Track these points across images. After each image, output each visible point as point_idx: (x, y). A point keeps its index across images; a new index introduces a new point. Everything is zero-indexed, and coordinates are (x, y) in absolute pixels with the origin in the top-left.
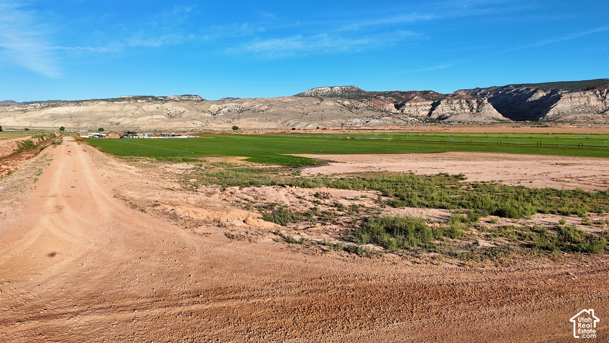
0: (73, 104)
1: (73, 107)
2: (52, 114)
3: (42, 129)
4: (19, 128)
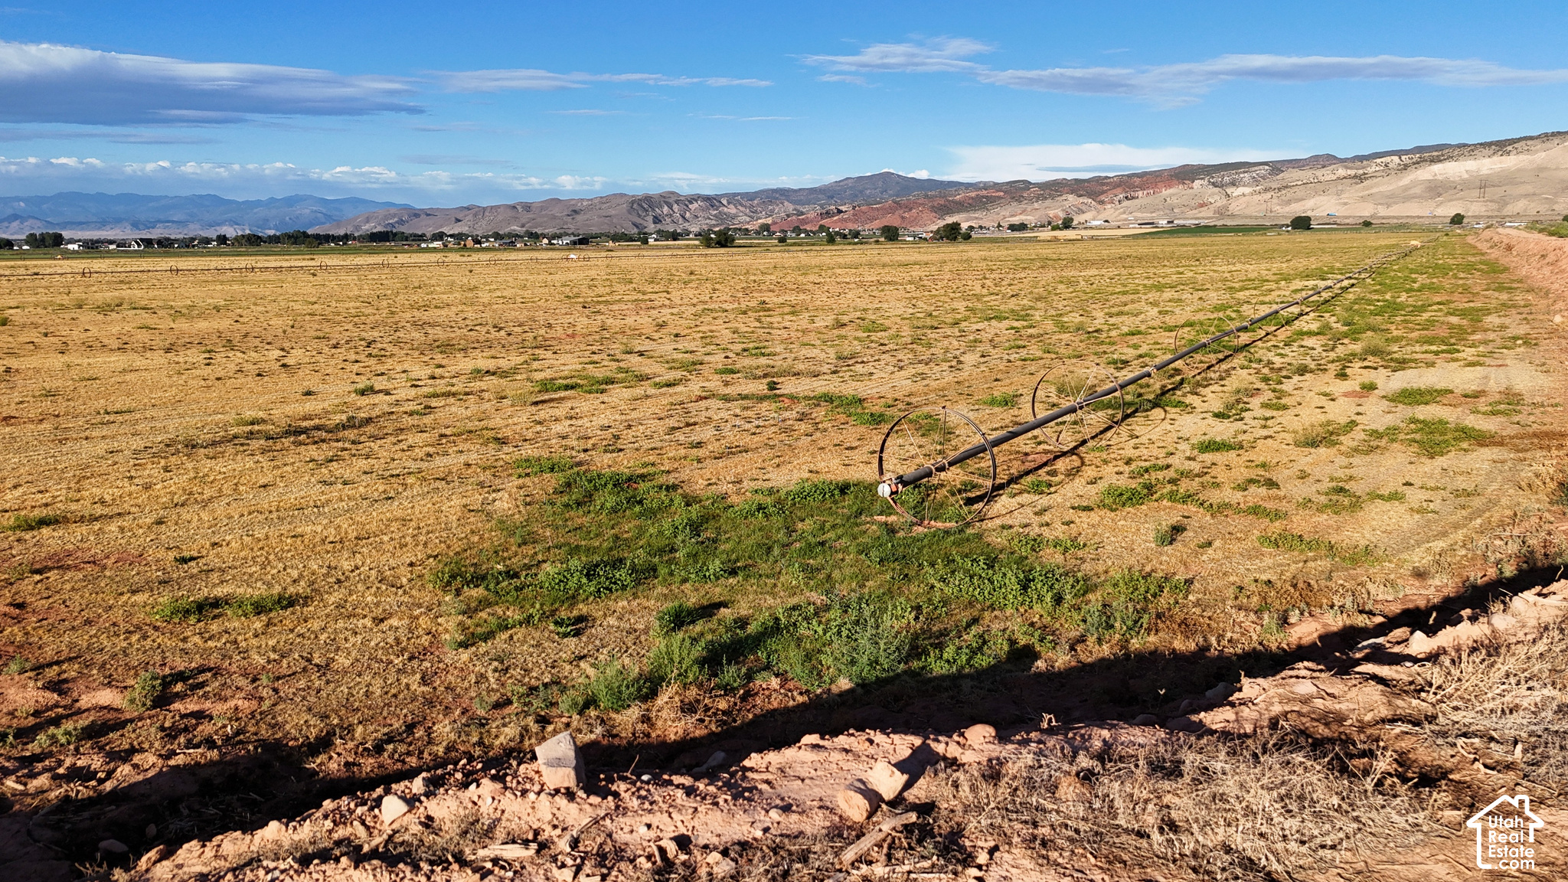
0: (1486, 151)
1: (1487, 161)
2: (1429, 181)
3: (1404, 221)
4: (1347, 221)
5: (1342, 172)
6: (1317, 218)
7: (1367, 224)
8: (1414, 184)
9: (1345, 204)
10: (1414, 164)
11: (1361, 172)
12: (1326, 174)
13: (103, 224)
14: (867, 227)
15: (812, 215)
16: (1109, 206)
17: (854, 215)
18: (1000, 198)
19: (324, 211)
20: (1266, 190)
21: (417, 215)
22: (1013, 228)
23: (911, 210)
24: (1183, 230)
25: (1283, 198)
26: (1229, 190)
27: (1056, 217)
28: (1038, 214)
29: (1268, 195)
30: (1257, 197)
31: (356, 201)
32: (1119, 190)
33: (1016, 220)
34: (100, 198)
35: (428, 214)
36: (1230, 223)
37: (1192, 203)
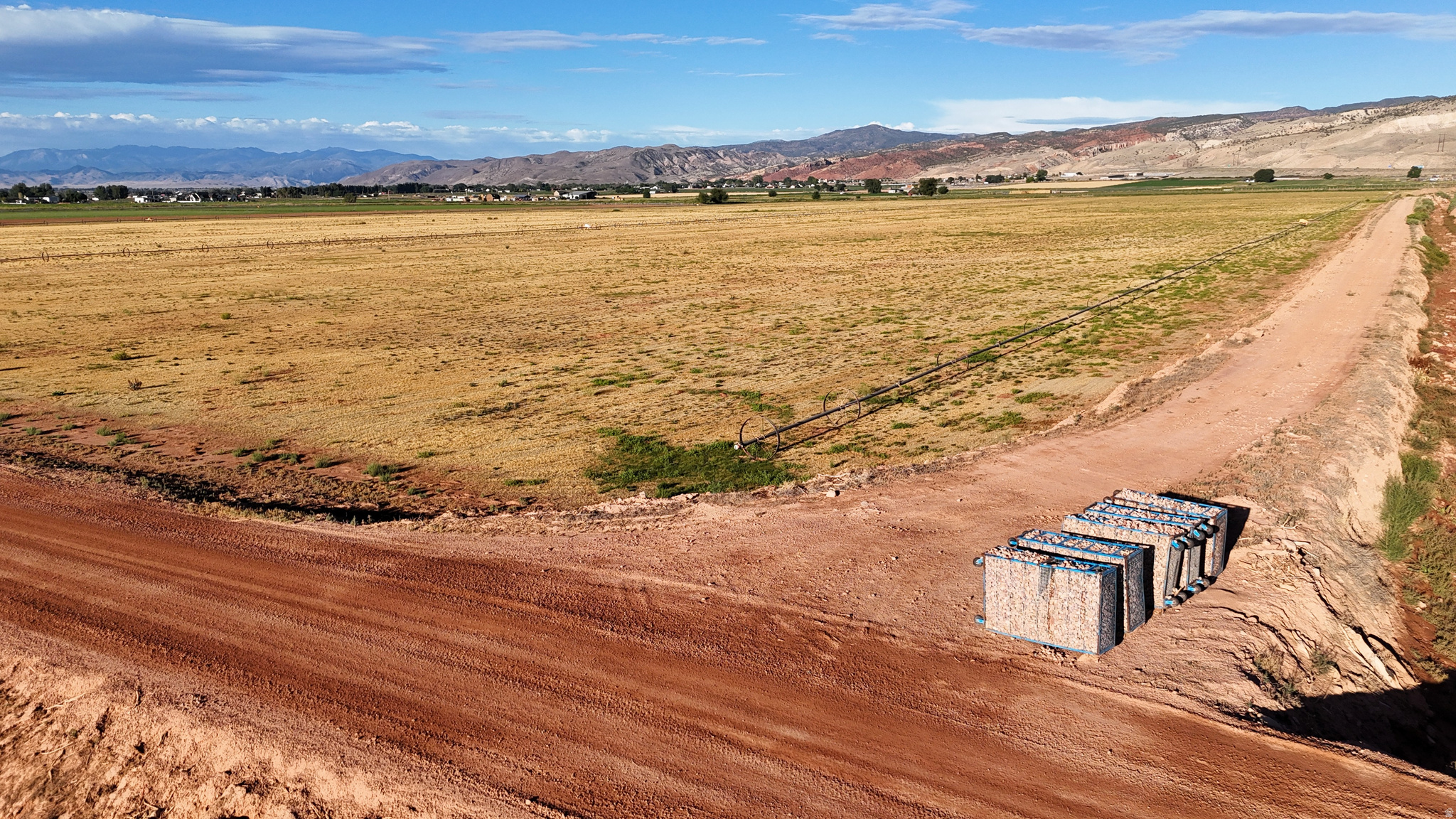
0: (1449, 106)
1: (1449, 115)
2: (1392, 135)
3: (1364, 174)
4: (1310, 173)
5: (1309, 125)
6: (1280, 170)
7: (1328, 177)
8: (1377, 137)
9: (1309, 157)
10: (1379, 117)
11: (1328, 125)
12: (1294, 127)
13: (157, 175)
14: (854, 178)
15: (802, 166)
16: (1084, 158)
17: (842, 167)
18: (980, 150)
19: (354, 162)
20: (1234, 143)
21: (438, 167)
22: (991, 179)
23: (895, 161)
24: (1152, 182)
25: (1251, 150)
26: (1199, 143)
27: (1033, 168)
28: (1016, 165)
29: (1237, 147)
30: (1225, 150)
31: (383, 154)
32: (1094, 142)
33: (994, 172)
34: (154, 151)
35: (449, 165)
36: (1196, 175)
37: (1163, 155)
